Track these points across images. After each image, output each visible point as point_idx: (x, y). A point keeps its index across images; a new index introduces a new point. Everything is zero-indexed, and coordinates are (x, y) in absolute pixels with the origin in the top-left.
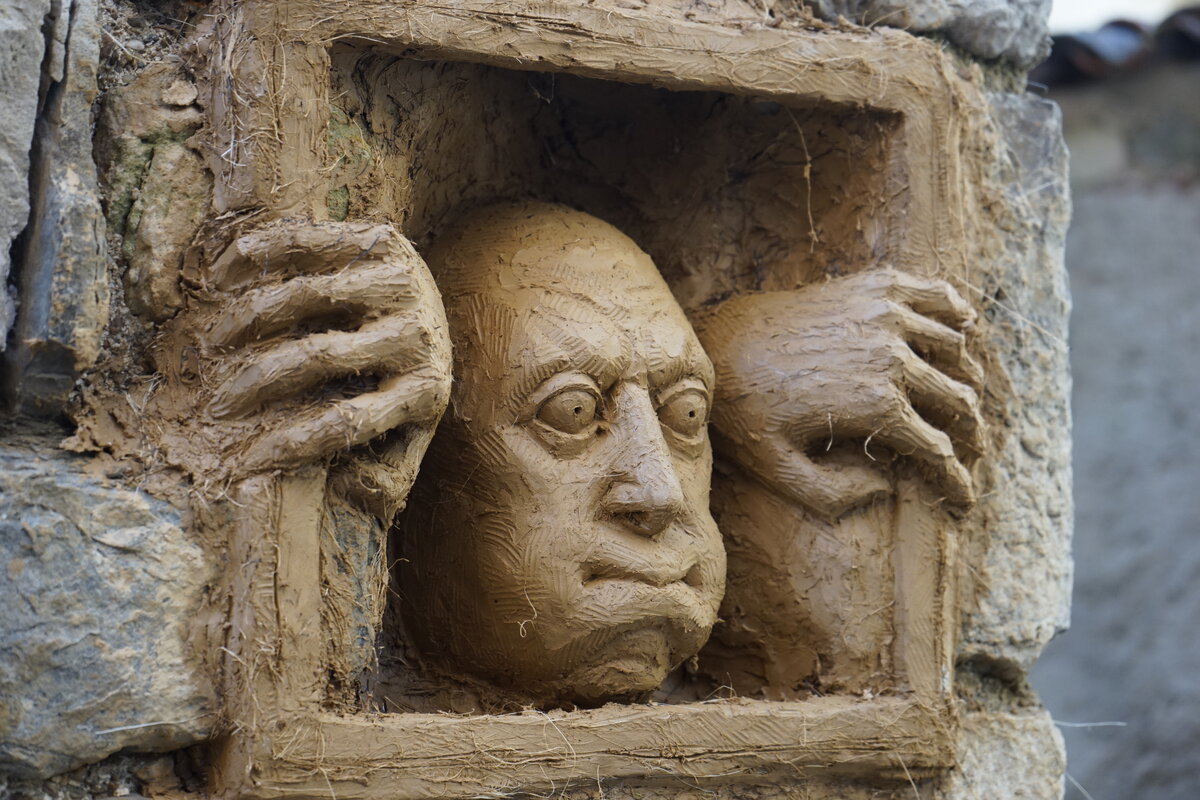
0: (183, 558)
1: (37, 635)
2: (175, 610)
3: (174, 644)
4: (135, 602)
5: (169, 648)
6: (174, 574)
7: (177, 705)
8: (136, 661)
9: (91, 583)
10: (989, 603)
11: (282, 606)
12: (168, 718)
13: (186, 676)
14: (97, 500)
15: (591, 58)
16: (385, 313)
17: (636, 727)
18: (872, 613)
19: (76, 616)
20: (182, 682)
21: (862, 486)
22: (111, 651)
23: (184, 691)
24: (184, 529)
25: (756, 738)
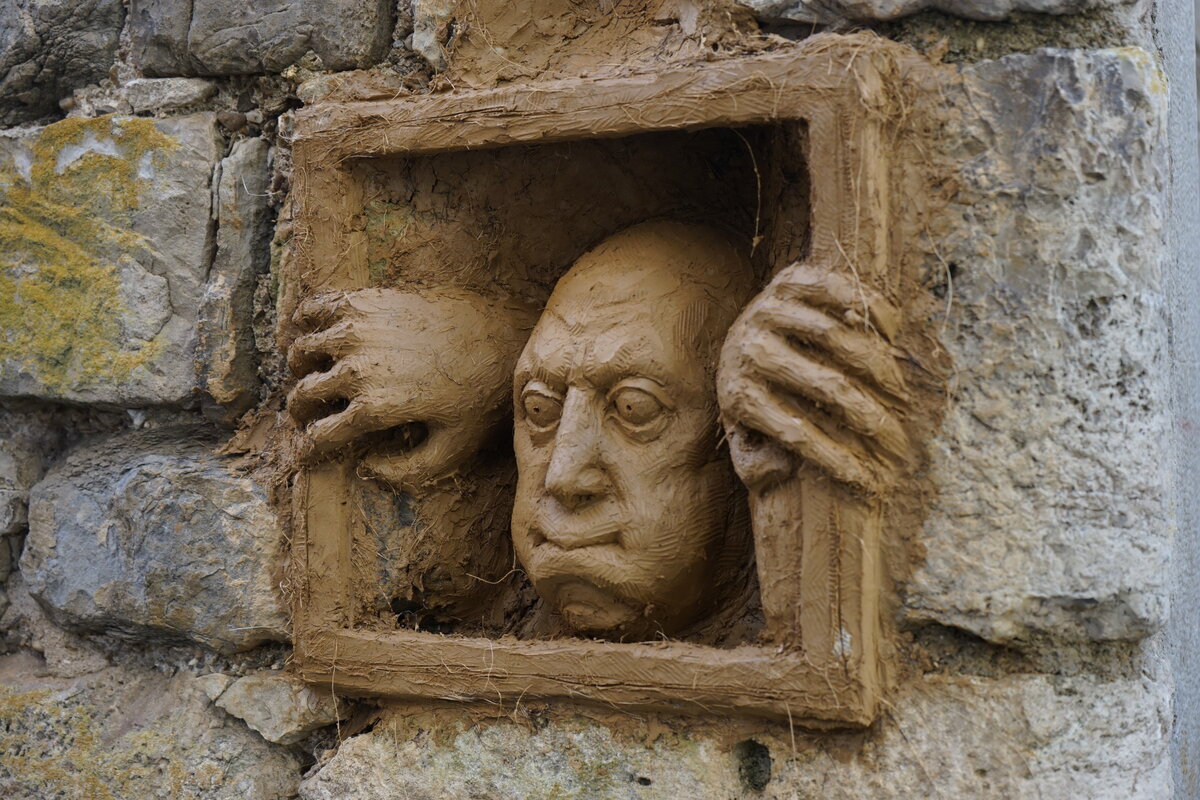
0: (267, 522)
1: (190, 568)
2: (266, 556)
3: (267, 578)
4: (241, 551)
5: (263, 581)
6: (262, 533)
7: (270, 616)
8: (244, 587)
9: (220, 538)
10: (927, 572)
11: (310, 557)
12: (265, 624)
13: (273, 599)
14: (227, 485)
15: (524, 132)
16: (339, 357)
17: (559, 658)
18: (782, 577)
19: (210, 558)
20: (271, 602)
21: (761, 466)
22: (230, 580)
23: (274, 608)
24: (268, 504)
25: (659, 676)
